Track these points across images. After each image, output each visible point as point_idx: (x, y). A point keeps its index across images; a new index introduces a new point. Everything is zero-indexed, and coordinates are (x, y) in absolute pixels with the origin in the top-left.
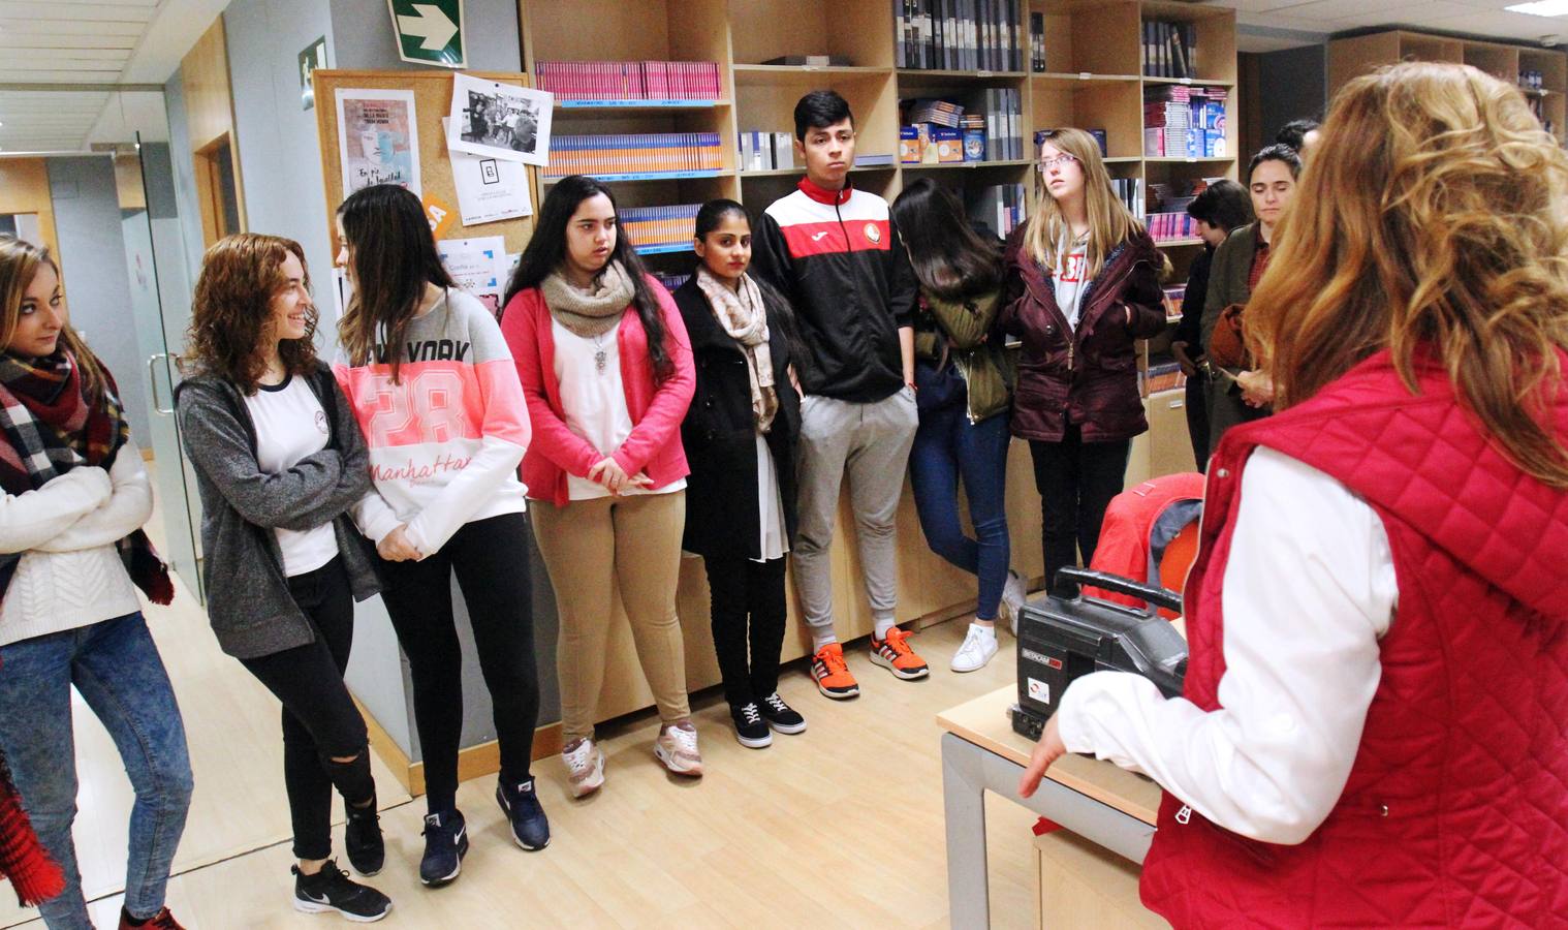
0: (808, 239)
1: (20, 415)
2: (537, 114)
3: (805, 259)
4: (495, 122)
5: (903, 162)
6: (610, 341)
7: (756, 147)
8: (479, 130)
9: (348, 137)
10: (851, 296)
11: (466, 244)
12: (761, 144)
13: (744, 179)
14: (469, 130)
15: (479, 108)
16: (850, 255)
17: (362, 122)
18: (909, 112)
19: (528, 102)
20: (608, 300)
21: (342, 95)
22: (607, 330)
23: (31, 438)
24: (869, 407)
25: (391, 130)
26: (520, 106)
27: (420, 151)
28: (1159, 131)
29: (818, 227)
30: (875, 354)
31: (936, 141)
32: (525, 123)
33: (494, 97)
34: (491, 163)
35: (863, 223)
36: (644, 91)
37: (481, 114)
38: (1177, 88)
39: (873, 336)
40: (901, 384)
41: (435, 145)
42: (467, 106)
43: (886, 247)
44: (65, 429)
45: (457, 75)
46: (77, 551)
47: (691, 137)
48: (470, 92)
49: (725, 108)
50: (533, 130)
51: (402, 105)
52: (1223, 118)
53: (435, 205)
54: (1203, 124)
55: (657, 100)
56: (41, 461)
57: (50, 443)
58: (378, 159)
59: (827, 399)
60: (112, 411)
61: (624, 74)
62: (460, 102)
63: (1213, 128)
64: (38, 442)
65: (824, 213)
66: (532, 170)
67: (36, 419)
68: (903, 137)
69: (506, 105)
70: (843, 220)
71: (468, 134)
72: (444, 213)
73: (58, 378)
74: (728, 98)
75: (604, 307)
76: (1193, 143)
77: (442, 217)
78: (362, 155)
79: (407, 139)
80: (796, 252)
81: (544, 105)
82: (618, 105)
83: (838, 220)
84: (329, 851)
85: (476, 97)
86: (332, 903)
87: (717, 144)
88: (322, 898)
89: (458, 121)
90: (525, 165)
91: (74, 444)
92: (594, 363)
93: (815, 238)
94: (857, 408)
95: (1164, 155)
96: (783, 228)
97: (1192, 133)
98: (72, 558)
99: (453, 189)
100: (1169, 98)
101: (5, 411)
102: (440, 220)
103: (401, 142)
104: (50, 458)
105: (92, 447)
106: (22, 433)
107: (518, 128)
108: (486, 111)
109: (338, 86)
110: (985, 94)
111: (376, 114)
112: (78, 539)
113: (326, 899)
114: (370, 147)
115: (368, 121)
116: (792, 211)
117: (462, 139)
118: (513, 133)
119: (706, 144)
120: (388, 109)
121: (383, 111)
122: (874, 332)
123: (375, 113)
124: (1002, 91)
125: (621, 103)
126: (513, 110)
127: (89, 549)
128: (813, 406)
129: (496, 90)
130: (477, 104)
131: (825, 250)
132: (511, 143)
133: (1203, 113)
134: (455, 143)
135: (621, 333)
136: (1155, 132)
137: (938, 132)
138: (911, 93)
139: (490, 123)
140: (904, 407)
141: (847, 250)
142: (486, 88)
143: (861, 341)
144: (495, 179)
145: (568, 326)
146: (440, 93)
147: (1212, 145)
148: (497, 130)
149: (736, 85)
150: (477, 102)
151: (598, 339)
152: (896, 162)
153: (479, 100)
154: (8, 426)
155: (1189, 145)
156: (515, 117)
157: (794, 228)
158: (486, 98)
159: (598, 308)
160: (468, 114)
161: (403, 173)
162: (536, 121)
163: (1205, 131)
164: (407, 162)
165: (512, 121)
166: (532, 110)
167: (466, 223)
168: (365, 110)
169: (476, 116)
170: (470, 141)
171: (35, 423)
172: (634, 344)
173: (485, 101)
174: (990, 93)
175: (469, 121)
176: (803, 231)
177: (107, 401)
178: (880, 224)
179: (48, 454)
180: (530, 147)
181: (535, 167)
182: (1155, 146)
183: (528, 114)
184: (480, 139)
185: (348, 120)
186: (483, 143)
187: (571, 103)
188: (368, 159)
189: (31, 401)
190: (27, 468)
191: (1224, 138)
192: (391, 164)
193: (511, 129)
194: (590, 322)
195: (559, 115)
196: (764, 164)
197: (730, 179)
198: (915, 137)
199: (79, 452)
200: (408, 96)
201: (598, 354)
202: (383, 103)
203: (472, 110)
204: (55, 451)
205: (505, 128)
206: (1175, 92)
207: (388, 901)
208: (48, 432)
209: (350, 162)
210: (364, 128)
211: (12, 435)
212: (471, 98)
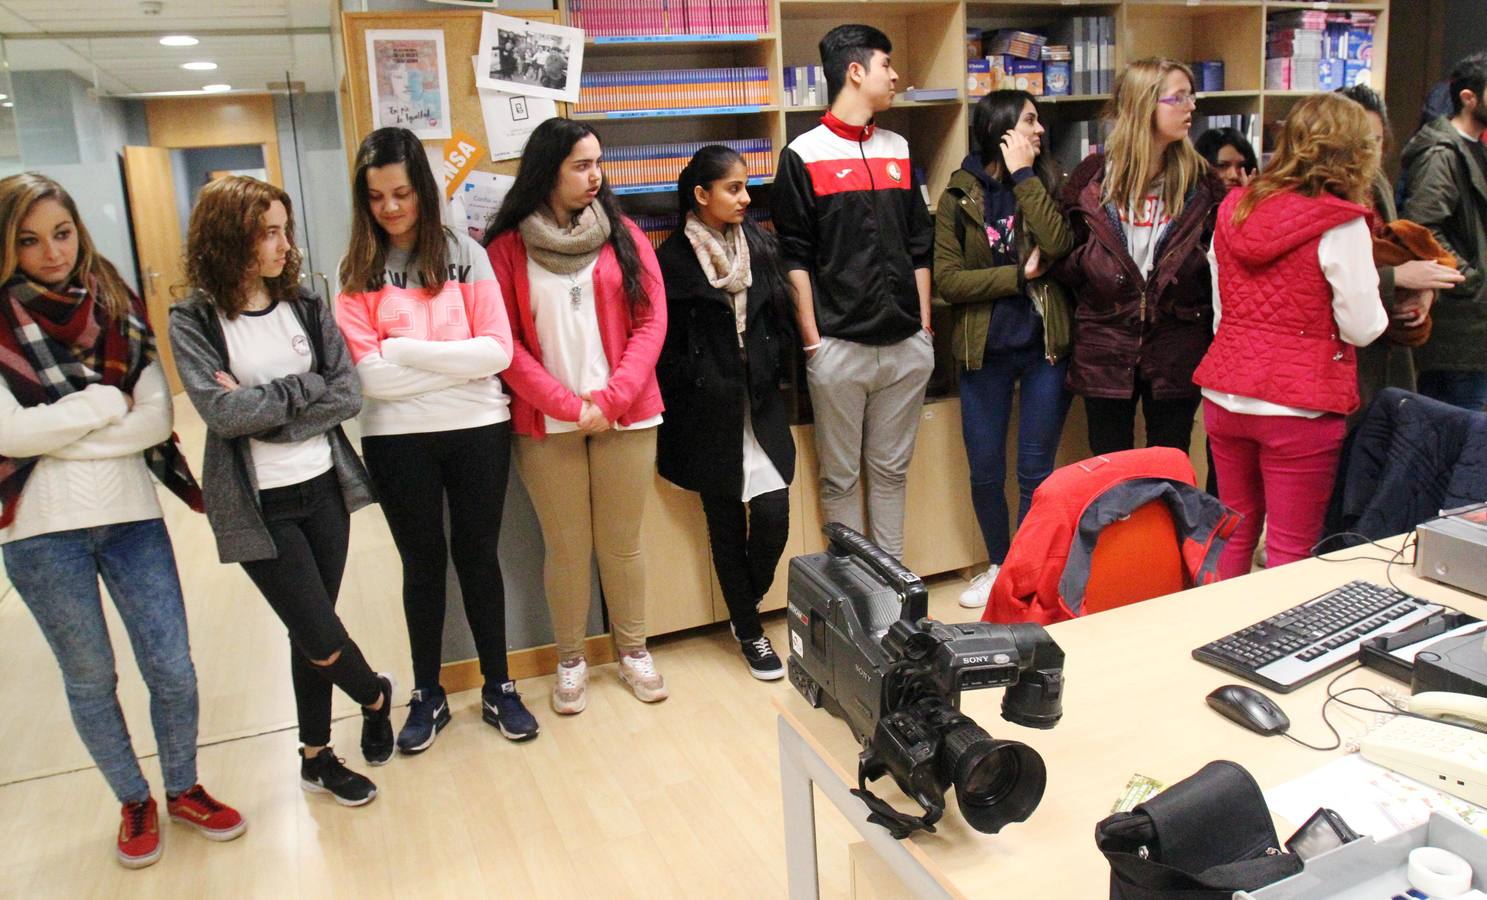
0: (832, 176)
1: (32, 333)
2: (568, 50)
3: (829, 198)
4: (524, 58)
5: (970, 97)
6: (585, 278)
7: (811, 81)
8: (508, 68)
9: (378, 76)
10: (872, 235)
11: (495, 179)
12: (817, 79)
13: (789, 115)
14: (498, 68)
15: (509, 46)
16: (873, 193)
17: (392, 62)
18: (985, 44)
19: (559, 39)
20: (582, 238)
21: (372, 36)
22: (583, 267)
23: (44, 353)
24: (885, 350)
25: (421, 69)
26: (551, 44)
27: (450, 88)
28: (1284, 62)
29: (842, 164)
30: (892, 296)
31: (1013, 74)
32: (556, 60)
33: (523, 34)
34: (521, 100)
35: (884, 162)
36: (686, 25)
37: (510, 52)
38: (1310, 13)
39: (891, 277)
40: (918, 327)
41: (464, 82)
42: (497, 44)
43: (907, 186)
44: (80, 347)
45: (486, 15)
46: (92, 460)
47: (737, 73)
48: (500, 31)
49: (771, 42)
50: (564, 67)
51: (432, 45)
52: (1369, 46)
53: (465, 142)
54: (1343, 52)
55: (699, 35)
56: (55, 375)
57: (61, 359)
58: (407, 97)
59: (842, 341)
60: (133, 334)
61: (665, 9)
62: (489, 40)
63: (1356, 58)
64: (50, 359)
65: (849, 150)
66: (563, 106)
67: (47, 337)
68: (970, 70)
69: (536, 42)
70: (866, 157)
71: (497, 72)
72: (473, 149)
73: (69, 300)
74: (774, 33)
75: (579, 244)
76: (1329, 75)
77: (471, 153)
78: (392, 93)
79: (436, 77)
80: (820, 190)
81: (574, 42)
82: (654, 41)
83: (861, 157)
84: (328, 740)
85: (505, 35)
86: (326, 786)
87: (765, 78)
88: (317, 780)
89: (487, 59)
90: (556, 102)
91: (92, 361)
92: (568, 299)
93: (839, 175)
94: (874, 350)
95: (1289, 87)
96: (806, 165)
97: (1329, 63)
98: (87, 467)
99: (483, 126)
100: (1299, 25)
101: (22, 330)
102: (468, 156)
103: (431, 79)
104: (64, 373)
105: (108, 364)
106: (36, 348)
107: (548, 65)
108: (516, 49)
109: (369, 28)
110: (1072, 24)
111: (407, 54)
112: (93, 448)
113: (320, 781)
114: (399, 85)
115: (398, 61)
116: (816, 147)
117: (491, 77)
118: (544, 71)
119: (753, 79)
120: (418, 48)
121: (412, 50)
122: (893, 274)
123: (405, 53)
124: (1093, 20)
125: (657, 38)
126: (544, 47)
127: (102, 459)
128: (829, 349)
129: (527, 28)
130: (507, 42)
131: (850, 187)
132: (542, 79)
133: (1344, 41)
134: (484, 81)
135: (597, 272)
136: (1280, 63)
137: (1015, 64)
138: (986, 24)
139: (519, 61)
140: (920, 350)
141: (870, 188)
142: (516, 26)
143: (879, 282)
144: (524, 115)
145: (543, 264)
146: (471, 32)
147: (1354, 76)
148: (526, 67)
149: (782, 17)
150: (507, 41)
151: (573, 276)
152: (961, 96)
153: (508, 37)
154: (23, 343)
155: (1322, 78)
156: (546, 54)
157: (818, 165)
158: (516, 36)
159: (572, 246)
160: (497, 51)
161: (433, 109)
162: (567, 58)
163: (1345, 62)
164: (437, 102)
165: (542, 58)
166: (562, 47)
167: (494, 159)
168: (395, 50)
169: (505, 54)
170: (499, 78)
171: (46, 340)
172: (610, 282)
173: (515, 39)
174: (1078, 22)
175: (498, 59)
176: (828, 168)
177: (128, 324)
178: (899, 162)
179: (61, 369)
180: (561, 84)
181: (566, 103)
182: (1279, 78)
183: (559, 51)
184: (510, 77)
185: (378, 60)
186: (511, 80)
187: (602, 39)
188: (397, 97)
189: (43, 319)
190: (41, 380)
191: (1370, 69)
192: (421, 102)
193: (541, 66)
194: (564, 259)
195: (591, 52)
196: (819, 99)
197: (775, 114)
198: (987, 70)
199: (96, 369)
200: (437, 36)
201: (573, 290)
202: (414, 43)
203: (502, 49)
204: (66, 366)
205: (536, 66)
206: (1306, 19)
207: (374, 788)
208: (61, 347)
209: (381, 101)
210: (393, 67)
211: (26, 351)
212: (501, 37)
